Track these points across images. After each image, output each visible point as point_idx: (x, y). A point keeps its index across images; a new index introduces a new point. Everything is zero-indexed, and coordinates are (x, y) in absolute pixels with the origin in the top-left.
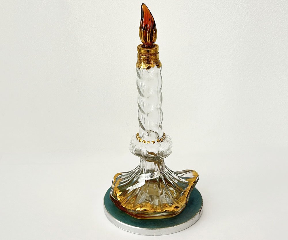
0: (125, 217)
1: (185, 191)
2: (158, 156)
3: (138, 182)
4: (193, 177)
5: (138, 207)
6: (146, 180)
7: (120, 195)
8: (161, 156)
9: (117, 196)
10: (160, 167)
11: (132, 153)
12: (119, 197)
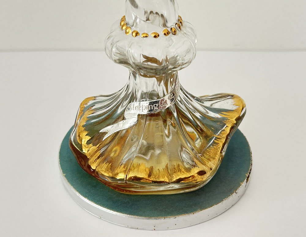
0: (95, 187)
1: (219, 137)
2: (164, 66)
3: (124, 119)
4: (234, 108)
5: (120, 172)
6: (139, 115)
7: (88, 143)
8: (170, 67)
9: (81, 144)
10: (170, 90)
11: (111, 57)
12: (85, 146)
